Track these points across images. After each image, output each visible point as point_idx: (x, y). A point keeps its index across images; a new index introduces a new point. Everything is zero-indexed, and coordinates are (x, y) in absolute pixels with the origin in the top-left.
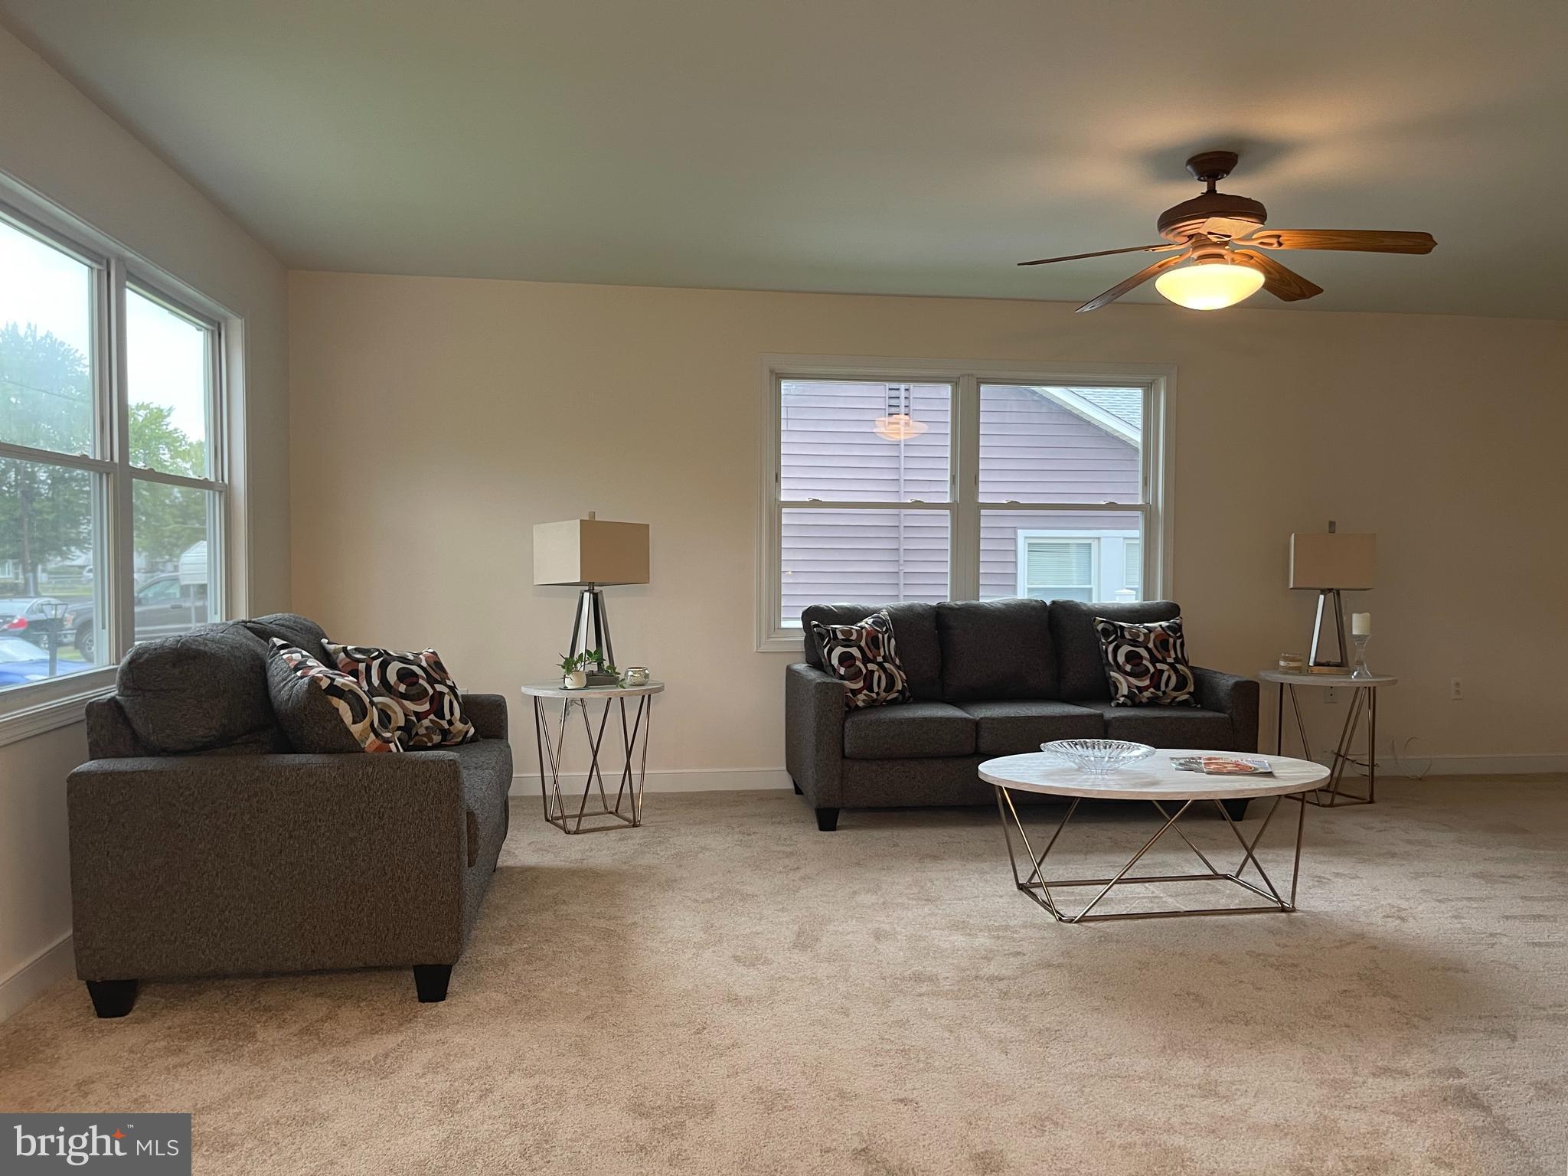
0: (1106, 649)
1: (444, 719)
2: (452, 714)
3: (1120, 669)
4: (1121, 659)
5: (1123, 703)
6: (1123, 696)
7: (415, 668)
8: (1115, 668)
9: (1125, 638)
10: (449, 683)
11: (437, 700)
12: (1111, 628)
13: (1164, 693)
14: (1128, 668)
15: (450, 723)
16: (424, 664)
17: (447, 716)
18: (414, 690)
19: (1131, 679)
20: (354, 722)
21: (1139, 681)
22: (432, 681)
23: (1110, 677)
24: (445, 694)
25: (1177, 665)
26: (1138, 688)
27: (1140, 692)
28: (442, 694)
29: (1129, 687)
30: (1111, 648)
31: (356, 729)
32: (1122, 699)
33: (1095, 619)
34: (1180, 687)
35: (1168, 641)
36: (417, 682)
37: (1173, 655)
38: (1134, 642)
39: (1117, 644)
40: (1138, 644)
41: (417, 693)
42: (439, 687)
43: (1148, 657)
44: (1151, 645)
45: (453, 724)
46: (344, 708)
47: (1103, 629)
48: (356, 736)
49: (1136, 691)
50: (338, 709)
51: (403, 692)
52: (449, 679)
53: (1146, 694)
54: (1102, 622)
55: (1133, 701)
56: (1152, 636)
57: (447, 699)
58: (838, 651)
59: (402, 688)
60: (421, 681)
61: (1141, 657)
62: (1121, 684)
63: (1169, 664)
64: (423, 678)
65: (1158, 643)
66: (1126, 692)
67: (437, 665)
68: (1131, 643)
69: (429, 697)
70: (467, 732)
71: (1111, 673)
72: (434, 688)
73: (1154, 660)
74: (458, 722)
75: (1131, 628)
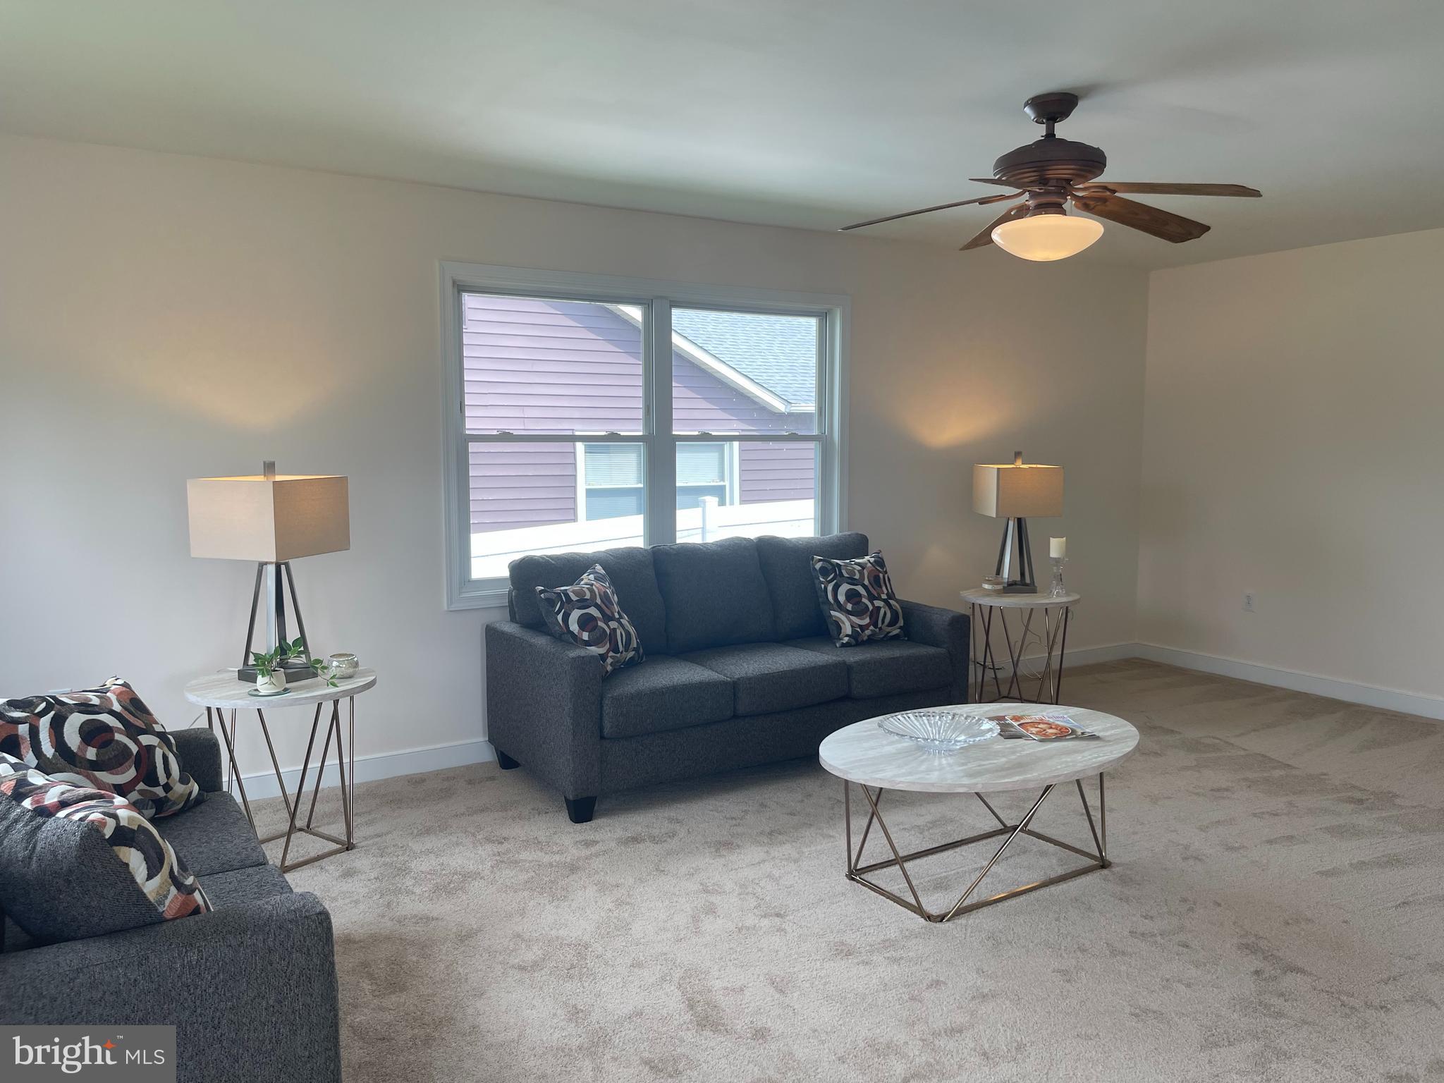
0: (826, 588)
1: (157, 784)
2: (168, 773)
3: (841, 608)
4: (842, 598)
5: (847, 643)
6: (847, 636)
7: (105, 718)
8: (835, 606)
9: (843, 576)
10: (158, 728)
11: (144, 759)
12: (830, 567)
13: (880, 629)
14: (849, 607)
15: (167, 788)
16: (117, 707)
17: (162, 778)
18: (110, 752)
19: (853, 618)
20: (150, 877)
21: (861, 619)
22: (133, 732)
23: (831, 616)
24: (155, 747)
25: (890, 601)
26: (860, 626)
27: (863, 631)
28: (150, 749)
29: (852, 626)
30: (830, 588)
31: (150, 888)
32: (846, 639)
33: (813, 558)
34: (893, 622)
35: (879, 576)
36: (112, 740)
37: (886, 592)
38: (852, 581)
39: (836, 583)
40: (855, 582)
41: (115, 756)
42: (146, 740)
43: (866, 594)
44: (866, 582)
45: (171, 789)
46: (135, 860)
47: (822, 568)
48: (152, 897)
49: (859, 630)
50: (127, 865)
51: (94, 758)
52: (157, 723)
53: (868, 632)
54: (820, 560)
55: (857, 641)
56: (866, 572)
57: (158, 754)
58: (576, 614)
59: (91, 753)
60: (118, 737)
61: (860, 595)
62: (844, 623)
63: (884, 600)
64: (119, 731)
65: (872, 579)
66: (849, 631)
67: (135, 705)
68: (850, 581)
69: (133, 758)
70: (191, 793)
71: (831, 612)
72: (137, 742)
73: (872, 598)
74: (178, 784)
75: (846, 565)
